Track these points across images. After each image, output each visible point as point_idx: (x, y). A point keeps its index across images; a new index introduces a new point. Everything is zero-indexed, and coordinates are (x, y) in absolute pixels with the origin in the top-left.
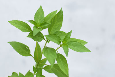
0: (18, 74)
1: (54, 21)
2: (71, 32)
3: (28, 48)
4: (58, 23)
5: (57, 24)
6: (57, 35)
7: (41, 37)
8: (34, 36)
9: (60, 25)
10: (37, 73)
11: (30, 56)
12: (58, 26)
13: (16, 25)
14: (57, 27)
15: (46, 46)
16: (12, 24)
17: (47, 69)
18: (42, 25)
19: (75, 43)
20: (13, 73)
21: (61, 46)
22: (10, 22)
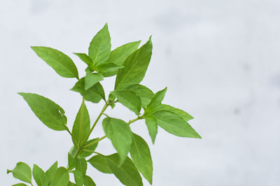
0: (32, 168)
1: (131, 63)
2: (165, 90)
3: (63, 111)
4: (139, 69)
5: (136, 70)
6: (135, 93)
7: (99, 93)
8: (86, 89)
9: (142, 74)
10: (74, 169)
11: (66, 131)
12: (136, 75)
13: (46, 58)
14: (135, 77)
15: (104, 113)
16: (38, 54)
17: (97, 164)
18: (103, 66)
19: (169, 114)
20: (19, 164)
21: (139, 118)
22: (35, 48)
